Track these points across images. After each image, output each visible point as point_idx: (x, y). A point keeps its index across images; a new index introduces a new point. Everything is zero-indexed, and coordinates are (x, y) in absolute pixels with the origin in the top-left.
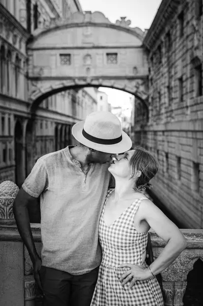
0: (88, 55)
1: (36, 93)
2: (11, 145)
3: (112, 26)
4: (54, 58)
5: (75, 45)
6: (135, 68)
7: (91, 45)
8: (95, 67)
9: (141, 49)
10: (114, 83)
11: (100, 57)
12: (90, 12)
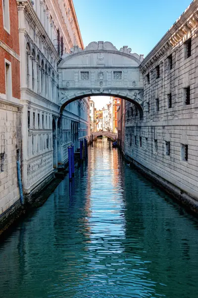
0: (101, 73)
1: (64, 99)
2: (51, 136)
3: (118, 53)
4: (77, 74)
5: (92, 66)
6: (134, 82)
7: (103, 66)
8: (106, 81)
9: (139, 69)
10: (119, 93)
11: (109, 74)
12: (102, 43)
